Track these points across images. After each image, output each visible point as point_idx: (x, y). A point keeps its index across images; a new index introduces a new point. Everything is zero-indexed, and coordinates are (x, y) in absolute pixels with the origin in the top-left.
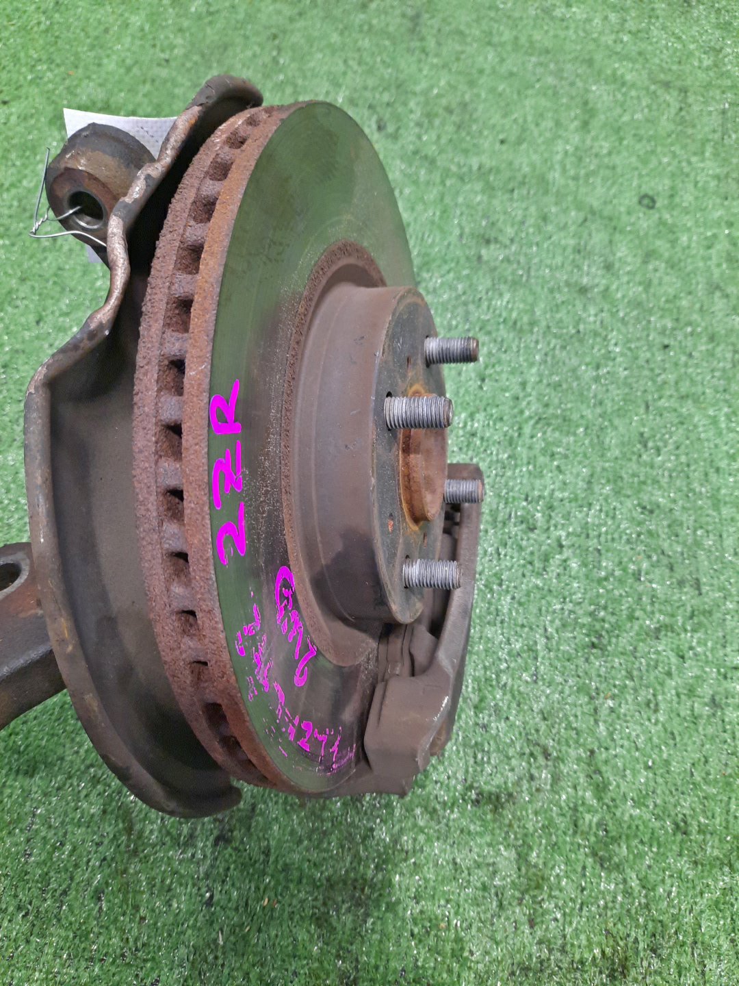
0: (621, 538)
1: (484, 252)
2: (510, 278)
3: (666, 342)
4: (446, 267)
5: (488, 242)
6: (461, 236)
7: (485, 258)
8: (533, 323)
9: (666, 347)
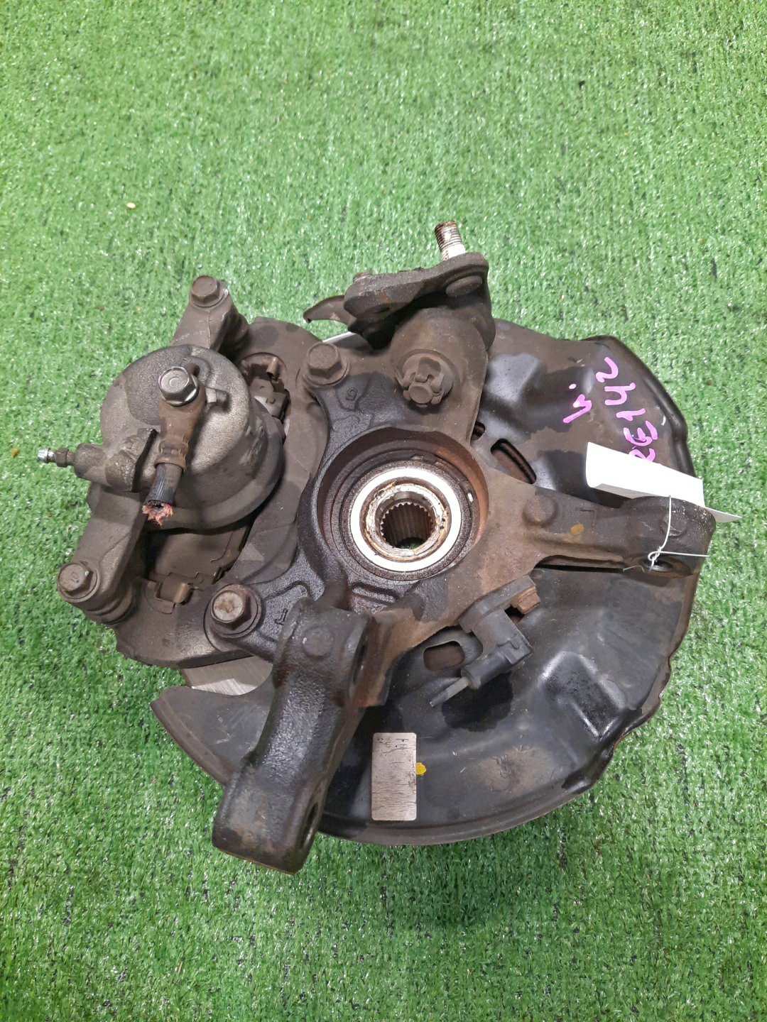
0: (541, 285)
1: (376, 35)
2: (406, 55)
3: (582, 78)
4: (337, 61)
5: (380, 25)
6: (351, 26)
7: (378, 42)
8: (433, 95)
9: (581, 83)
